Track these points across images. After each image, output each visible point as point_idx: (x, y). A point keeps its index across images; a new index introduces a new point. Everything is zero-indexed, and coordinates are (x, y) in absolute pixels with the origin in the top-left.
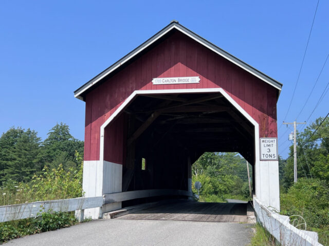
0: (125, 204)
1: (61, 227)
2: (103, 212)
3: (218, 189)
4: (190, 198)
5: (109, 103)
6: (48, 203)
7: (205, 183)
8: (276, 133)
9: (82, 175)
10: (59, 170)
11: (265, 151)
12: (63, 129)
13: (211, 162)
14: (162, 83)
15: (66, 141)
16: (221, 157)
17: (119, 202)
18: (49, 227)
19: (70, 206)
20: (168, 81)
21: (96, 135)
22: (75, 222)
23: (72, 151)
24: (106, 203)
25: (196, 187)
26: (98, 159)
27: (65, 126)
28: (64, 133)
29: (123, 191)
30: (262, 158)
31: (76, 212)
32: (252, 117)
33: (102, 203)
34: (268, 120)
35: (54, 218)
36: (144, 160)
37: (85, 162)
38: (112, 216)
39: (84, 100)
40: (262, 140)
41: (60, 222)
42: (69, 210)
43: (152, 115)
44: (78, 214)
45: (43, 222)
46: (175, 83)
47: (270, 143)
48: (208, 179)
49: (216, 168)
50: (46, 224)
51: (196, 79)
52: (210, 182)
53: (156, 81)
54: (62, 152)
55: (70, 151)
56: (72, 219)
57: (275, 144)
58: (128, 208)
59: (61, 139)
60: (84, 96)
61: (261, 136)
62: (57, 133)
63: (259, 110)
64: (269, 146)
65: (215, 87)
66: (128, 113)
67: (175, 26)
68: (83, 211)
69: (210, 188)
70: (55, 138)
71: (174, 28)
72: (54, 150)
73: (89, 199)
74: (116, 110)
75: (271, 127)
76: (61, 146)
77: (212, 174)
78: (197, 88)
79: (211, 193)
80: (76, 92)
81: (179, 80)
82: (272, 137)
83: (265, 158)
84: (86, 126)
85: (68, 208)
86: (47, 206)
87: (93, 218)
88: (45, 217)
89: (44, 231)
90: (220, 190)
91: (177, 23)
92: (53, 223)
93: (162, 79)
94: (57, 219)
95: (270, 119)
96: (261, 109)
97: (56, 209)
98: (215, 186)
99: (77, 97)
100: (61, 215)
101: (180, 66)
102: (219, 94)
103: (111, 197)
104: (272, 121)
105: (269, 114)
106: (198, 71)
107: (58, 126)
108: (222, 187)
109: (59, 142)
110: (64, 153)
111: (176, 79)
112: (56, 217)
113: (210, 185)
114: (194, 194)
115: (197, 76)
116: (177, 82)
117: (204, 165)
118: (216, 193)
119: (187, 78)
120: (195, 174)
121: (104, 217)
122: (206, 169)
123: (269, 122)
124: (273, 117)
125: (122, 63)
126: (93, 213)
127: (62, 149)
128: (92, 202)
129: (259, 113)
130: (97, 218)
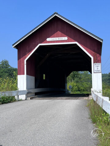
0: (36, 94)
1: (9, 102)
2: (27, 97)
3: (80, 89)
4: (66, 92)
5: (28, 50)
6: (3, 92)
7: (74, 86)
8: (100, 61)
9: (17, 81)
10: (7, 80)
11: (96, 69)
12: (6, 63)
13: (77, 76)
14: (51, 40)
15: (7, 68)
16: (82, 74)
17: (34, 93)
18: (5, 102)
19: (13, 94)
20: (53, 39)
21: (23, 64)
22: (15, 101)
23: (10, 73)
24: (28, 93)
25: (70, 88)
26: (24, 74)
27: (6, 61)
28: (6, 64)
29: (35, 88)
30: (95, 72)
31: (15, 96)
32: (90, 54)
33: (26, 93)
34: (97, 55)
35: (6, 99)
36: (44, 75)
37: (18, 75)
38: (31, 99)
39: (17, 49)
40: (95, 64)
41: (9, 100)
42: (12, 96)
43: (47, 55)
44: (16, 97)
45: (2, 100)
46: (56, 40)
47: (98, 65)
48: (75, 84)
49: (79, 79)
50: (3, 101)
51: (66, 38)
52: (76, 85)
53: (48, 39)
54: (6, 74)
55: (9, 73)
56: (14, 99)
57: (100, 66)
58: (38, 96)
59: (5, 67)
60: (17, 47)
61: (94, 62)
62: (3, 64)
63: (93, 51)
64: (97, 66)
65: (74, 42)
66: (37, 54)
67: (56, 15)
68: (18, 96)
69: (76, 88)
70: (2, 67)
71: (56, 16)
72: (2, 73)
73: (21, 91)
74: (31, 52)
75: (98, 59)
76: (5, 71)
77: (77, 82)
78: (66, 42)
79: (76, 91)
80: (13, 45)
81: (58, 39)
82: (99, 63)
83: (96, 72)
84: (18, 60)
85: (12, 94)
86: (3, 94)
87: (23, 99)
88: (3, 98)
89: (2, 104)
90: (81, 89)
91: (57, 13)
92: (6, 100)
93: (51, 38)
94: (8, 99)
95: (98, 55)
96: (94, 51)
97: (7, 95)
98: (78, 88)
99: (14, 47)
100: (9, 97)
101: (59, 32)
102: (76, 44)
103: (30, 91)
104: (99, 56)
105: (98, 53)
106: (67, 35)
107: (3, 61)
108: (82, 88)
109: (4, 69)
110: (7, 74)
111: (57, 38)
112: (7, 98)
113: (76, 87)
114: (68, 90)
115: (66, 37)
116: (57, 40)
117: (73, 77)
118: (79, 91)
119: (62, 38)
120: (69, 82)
121: (27, 99)
122: (74, 79)
123: (98, 56)
124: (99, 54)
125: (33, 32)
126: (23, 97)
127: (6, 72)
128: (22, 92)
129: (93, 52)
130: (24, 99)
